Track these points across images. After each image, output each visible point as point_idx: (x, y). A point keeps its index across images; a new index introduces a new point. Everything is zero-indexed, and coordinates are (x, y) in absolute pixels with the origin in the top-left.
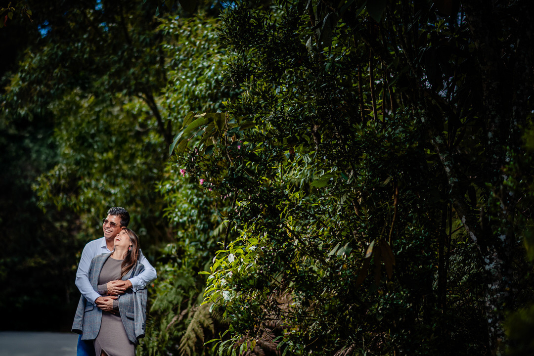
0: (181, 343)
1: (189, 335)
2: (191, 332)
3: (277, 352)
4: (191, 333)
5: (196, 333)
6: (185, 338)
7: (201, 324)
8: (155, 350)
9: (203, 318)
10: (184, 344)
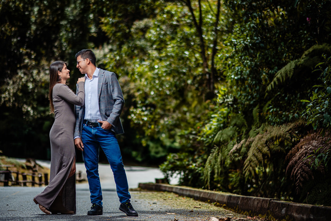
0: (245, 164)
1: (251, 158)
2: (252, 156)
3: (322, 171)
4: (252, 158)
5: (256, 157)
6: (247, 161)
7: (260, 150)
8: (219, 171)
9: (260, 146)
10: (248, 165)
